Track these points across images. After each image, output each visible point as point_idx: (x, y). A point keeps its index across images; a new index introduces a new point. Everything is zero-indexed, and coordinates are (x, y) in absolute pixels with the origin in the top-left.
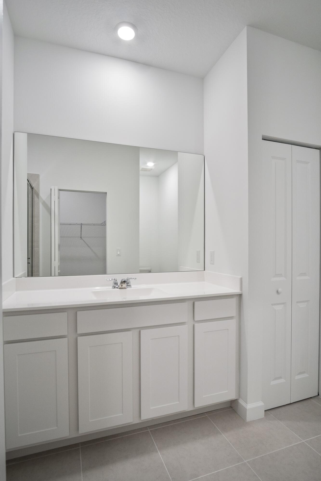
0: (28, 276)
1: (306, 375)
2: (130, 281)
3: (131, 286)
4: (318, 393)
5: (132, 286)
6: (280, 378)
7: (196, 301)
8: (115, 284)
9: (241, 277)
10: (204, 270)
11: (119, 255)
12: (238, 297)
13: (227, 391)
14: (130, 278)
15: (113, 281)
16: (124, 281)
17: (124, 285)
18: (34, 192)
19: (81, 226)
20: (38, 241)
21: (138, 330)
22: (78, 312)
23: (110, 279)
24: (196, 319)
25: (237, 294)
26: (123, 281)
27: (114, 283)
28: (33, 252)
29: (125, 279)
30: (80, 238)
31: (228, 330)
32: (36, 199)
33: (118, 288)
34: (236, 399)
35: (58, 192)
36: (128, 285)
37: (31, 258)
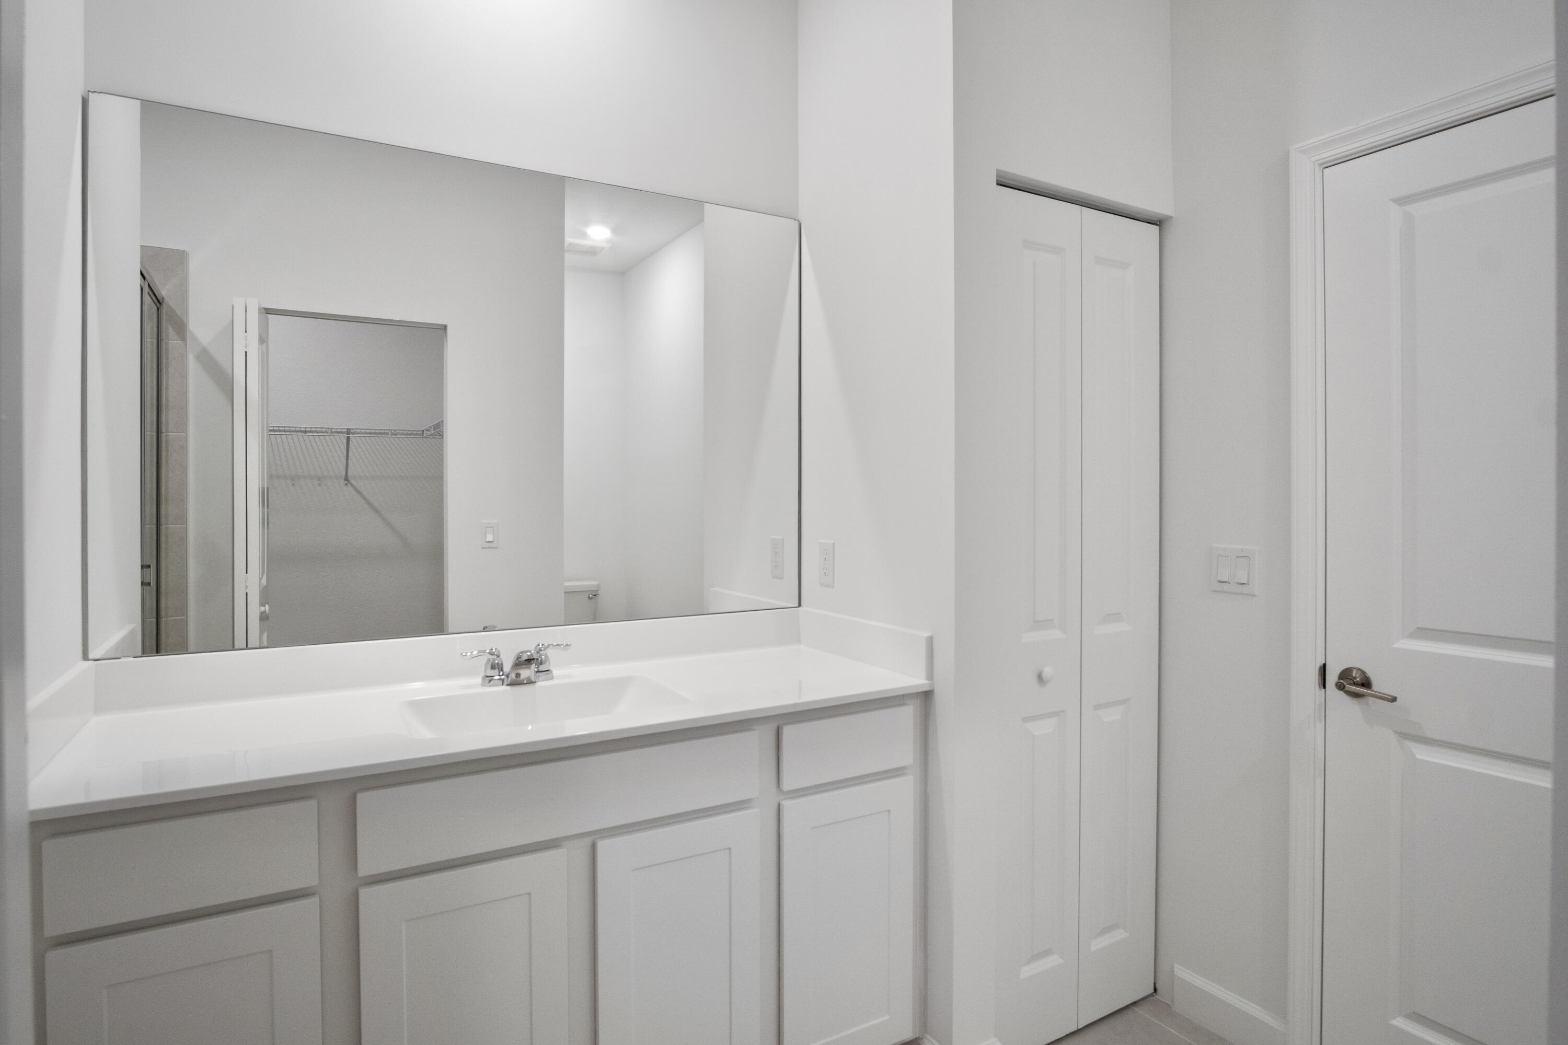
0: (145, 652)
1: (1120, 935)
2: (548, 655)
3: (551, 672)
4: (1155, 984)
5: (555, 672)
6: (1048, 952)
7: (787, 724)
8: (493, 667)
9: (929, 634)
10: (800, 605)
11: (491, 544)
12: (919, 701)
13: (887, 1017)
14: (549, 645)
15: (484, 659)
16: (527, 658)
17: (525, 673)
18: (164, 317)
19: (348, 439)
20: (182, 501)
21: (588, 841)
22: (361, 797)
23: (475, 653)
24: (787, 785)
25: (917, 693)
26: (525, 657)
27: (490, 664)
28: (163, 539)
29: (530, 651)
30: (343, 482)
31: (889, 815)
32: (172, 342)
33: (505, 683)
34: (914, 1037)
35: (259, 319)
36: (542, 668)
37: (153, 567)
